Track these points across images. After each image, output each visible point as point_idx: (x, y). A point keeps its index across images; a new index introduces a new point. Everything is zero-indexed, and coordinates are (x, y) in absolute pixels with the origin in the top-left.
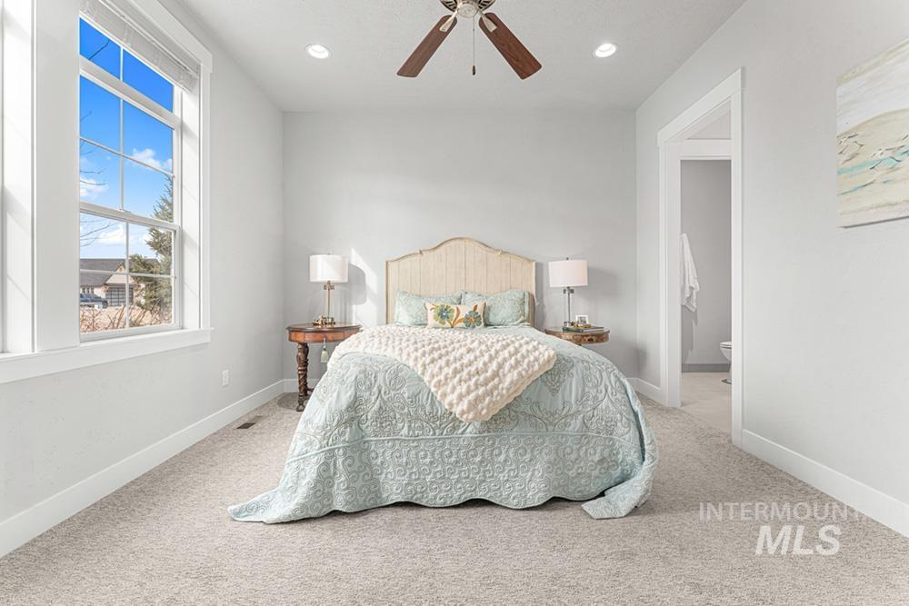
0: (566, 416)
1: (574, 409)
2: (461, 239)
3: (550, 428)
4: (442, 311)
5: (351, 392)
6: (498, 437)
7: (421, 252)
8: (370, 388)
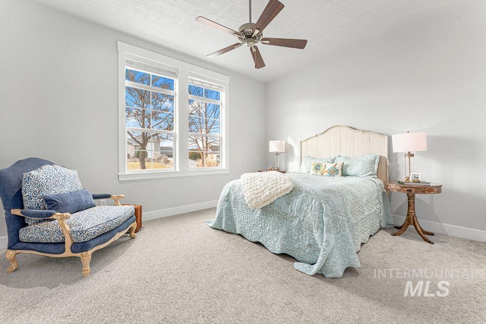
0: (292, 217)
1: (295, 214)
2: (338, 126)
3: (285, 221)
4: (317, 166)
5: (228, 191)
6: (267, 219)
7: (316, 136)
8: (233, 190)
